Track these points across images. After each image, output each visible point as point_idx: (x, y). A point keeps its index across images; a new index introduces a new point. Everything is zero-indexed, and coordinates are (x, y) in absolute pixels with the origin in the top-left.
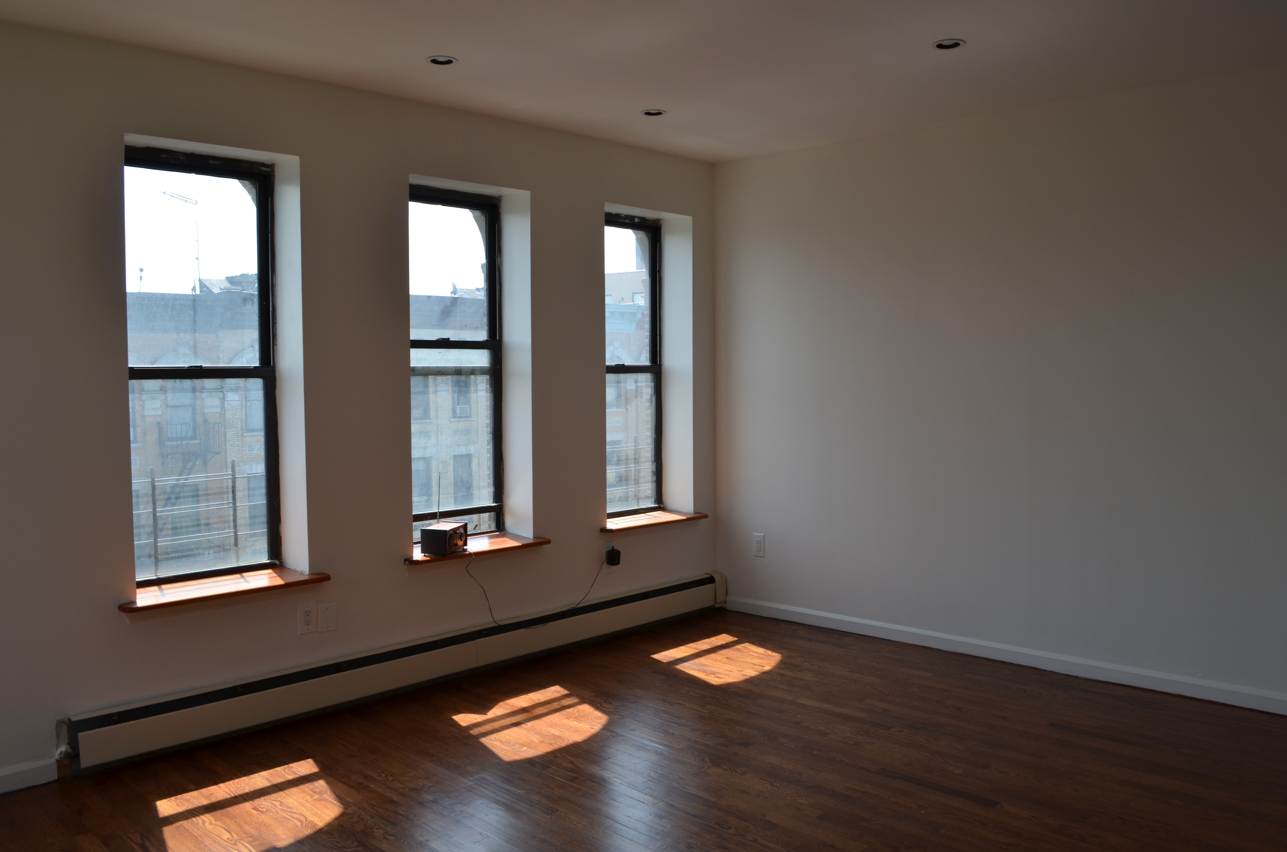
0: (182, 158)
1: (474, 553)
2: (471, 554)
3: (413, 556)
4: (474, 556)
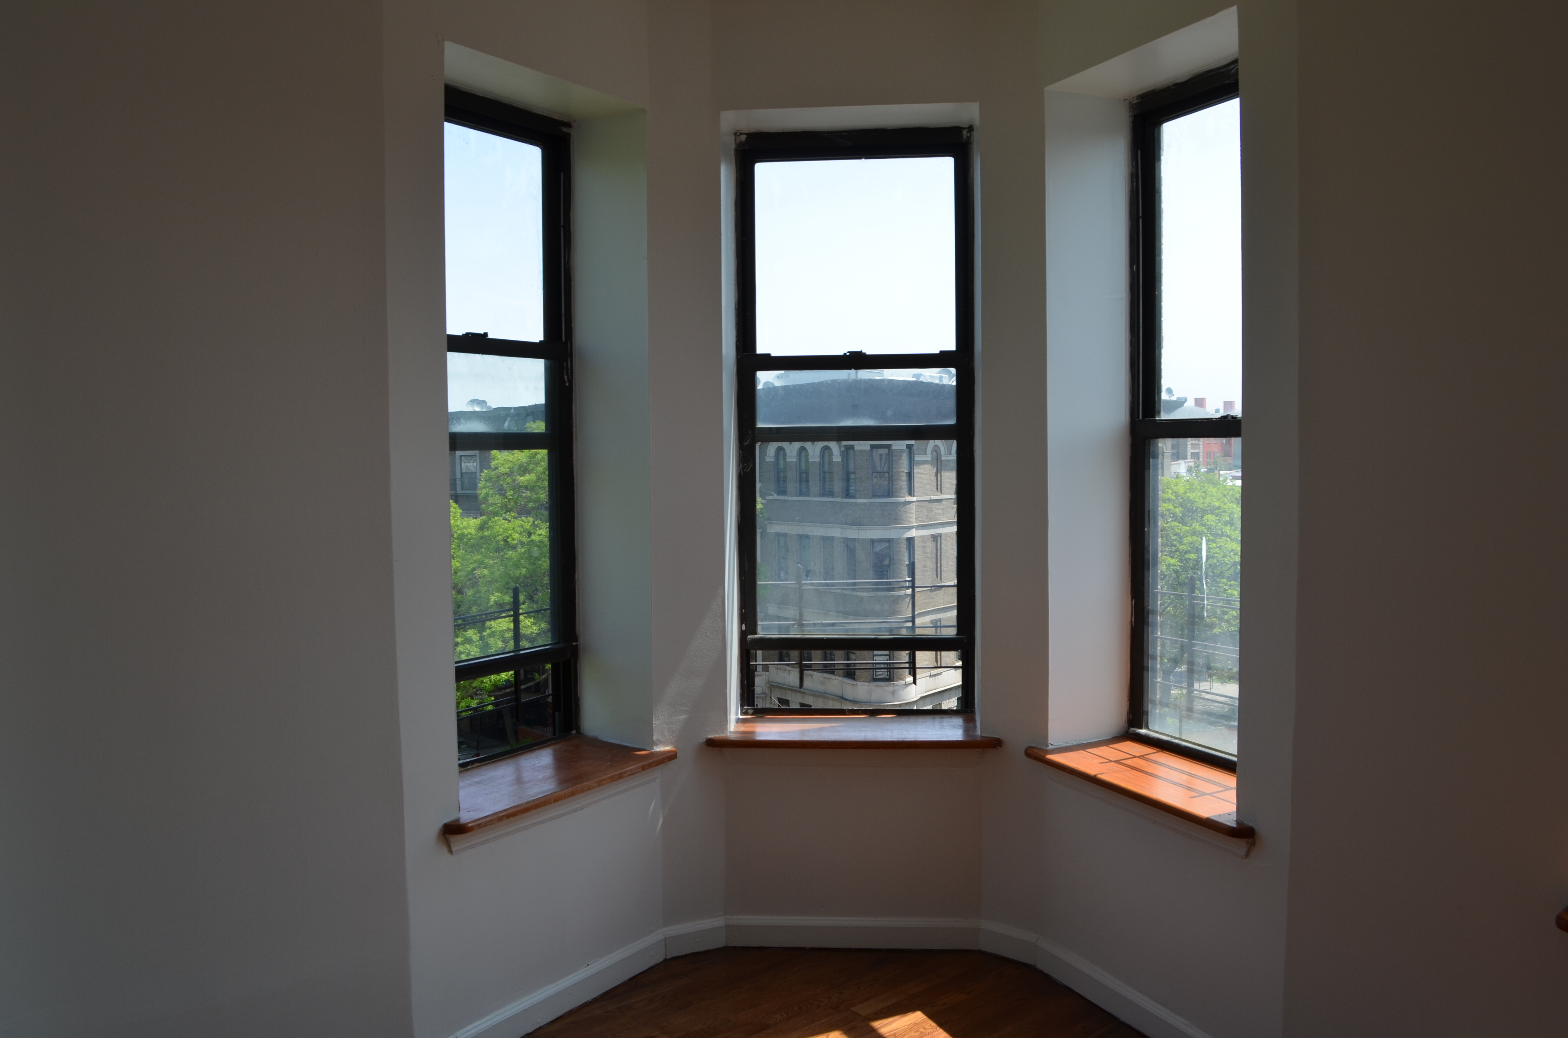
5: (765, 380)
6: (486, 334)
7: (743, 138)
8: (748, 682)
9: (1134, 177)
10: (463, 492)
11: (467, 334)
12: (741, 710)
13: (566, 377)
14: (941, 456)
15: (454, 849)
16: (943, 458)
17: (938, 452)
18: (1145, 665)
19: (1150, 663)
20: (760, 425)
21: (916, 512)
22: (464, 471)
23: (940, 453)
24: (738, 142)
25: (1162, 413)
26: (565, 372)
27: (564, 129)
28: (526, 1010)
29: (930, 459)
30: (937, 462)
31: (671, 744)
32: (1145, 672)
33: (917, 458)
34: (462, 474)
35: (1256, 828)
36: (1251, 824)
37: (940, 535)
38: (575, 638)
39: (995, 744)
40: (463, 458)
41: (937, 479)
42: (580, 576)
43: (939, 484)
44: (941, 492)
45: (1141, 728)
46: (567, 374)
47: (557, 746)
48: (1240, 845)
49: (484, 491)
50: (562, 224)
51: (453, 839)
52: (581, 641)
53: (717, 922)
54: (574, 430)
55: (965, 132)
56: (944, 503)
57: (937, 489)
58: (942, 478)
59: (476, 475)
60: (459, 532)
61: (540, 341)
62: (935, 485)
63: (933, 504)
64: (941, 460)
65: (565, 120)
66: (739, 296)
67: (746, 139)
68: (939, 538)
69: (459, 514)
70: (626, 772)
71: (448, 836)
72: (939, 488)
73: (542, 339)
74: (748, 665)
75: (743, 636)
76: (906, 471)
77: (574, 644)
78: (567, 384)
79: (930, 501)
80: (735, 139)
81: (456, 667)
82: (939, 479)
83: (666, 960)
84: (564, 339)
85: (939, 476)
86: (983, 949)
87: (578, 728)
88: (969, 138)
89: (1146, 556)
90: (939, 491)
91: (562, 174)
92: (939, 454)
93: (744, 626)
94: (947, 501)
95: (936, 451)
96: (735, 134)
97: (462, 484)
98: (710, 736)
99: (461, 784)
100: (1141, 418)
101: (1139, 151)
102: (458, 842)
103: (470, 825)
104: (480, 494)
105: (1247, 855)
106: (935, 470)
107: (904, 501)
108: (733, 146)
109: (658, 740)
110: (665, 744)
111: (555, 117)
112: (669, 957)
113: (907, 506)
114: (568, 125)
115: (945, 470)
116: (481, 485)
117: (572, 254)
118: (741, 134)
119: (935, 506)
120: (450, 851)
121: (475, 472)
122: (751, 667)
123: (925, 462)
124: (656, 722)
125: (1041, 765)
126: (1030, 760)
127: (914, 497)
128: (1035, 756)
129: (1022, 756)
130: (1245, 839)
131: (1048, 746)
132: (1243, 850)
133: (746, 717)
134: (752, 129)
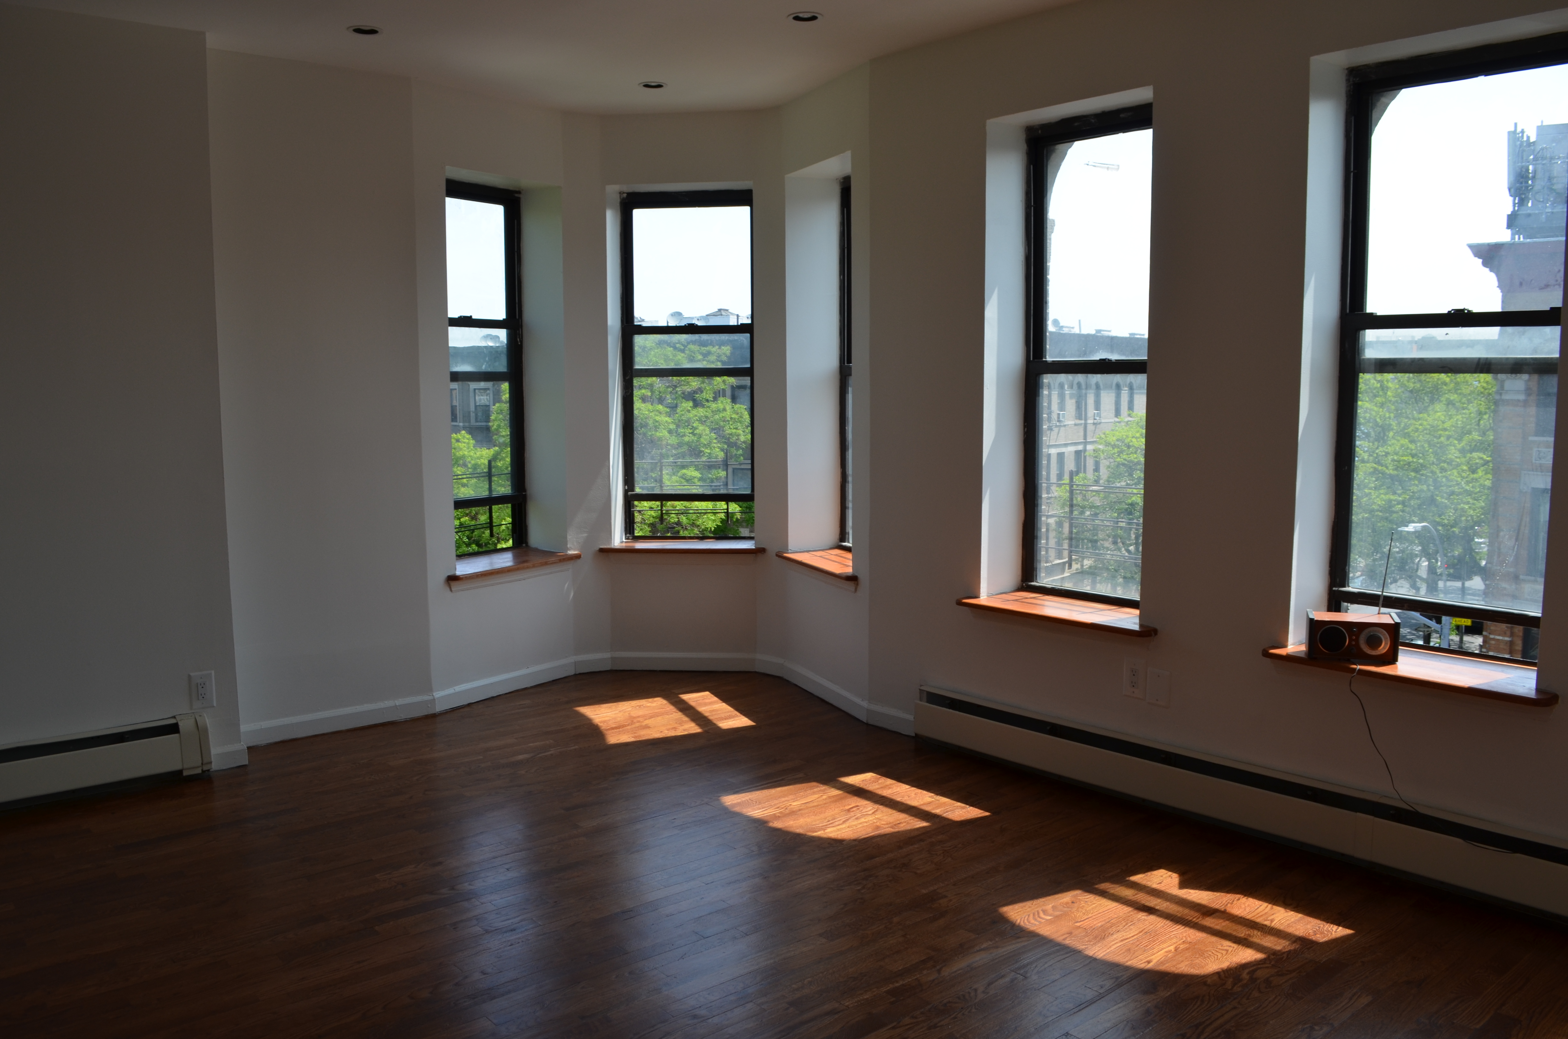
0: (1093, 121)
1: (1360, 670)
2: (1355, 669)
3: (1284, 646)
4: (1357, 674)
5: (639, 340)
6: (471, 316)
7: (625, 195)
8: (630, 520)
9: (842, 224)
10: (477, 424)
11: (461, 316)
12: (625, 537)
13: (518, 339)
15: (453, 589)
18: (847, 506)
20: (635, 367)
22: (478, 404)
24: (622, 198)
26: (518, 336)
27: (517, 195)
28: (492, 683)
31: (578, 550)
32: (847, 510)
34: (476, 406)
35: (859, 576)
36: (857, 575)
38: (525, 490)
39: (762, 551)
40: (477, 391)
42: (527, 454)
45: (845, 542)
46: (519, 338)
47: (514, 551)
48: (850, 585)
49: (496, 423)
50: (516, 250)
51: (453, 583)
52: (528, 493)
53: (607, 655)
54: (524, 370)
55: (752, 192)
59: (489, 408)
60: (473, 462)
61: (504, 319)
65: (517, 190)
66: (623, 290)
67: (627, 197)
69: (472, 445)
70: (549, 561)
71: (449, 581)
73: (505, 317)
74: (630, 511)
75: (626, 493)
77: (524, 493)
78: (519, 343)
80: (620, 196)
81: (454, 501)
83: (575, 675)
84: (517, 317)
86: (757, 671)
87: (527, 543)
89: (846, 443)
91: (516, 221)
93: (626, 487)
96: (620, 193)
97: (476, 415)
98: (601, 547)
99: (457, 563)
100: (846, 363)
101: (845, 209)
102: (455, 585)
103: (461, 577)
104: (493, 426)
105: (855, 591)
108: (619, 200)
109: (571, 547)
110: (575, 550)
111: (511, 189)
112: (577, 673)
114: (519, 192)
116: (492, 418)
117: (522, 268)
118: (624, 193)
120: (451, 590)
121: (488, 404)
122: (632, 512)
124: (569, 537)
125: (783, 560)
126: (774, 558)
128: (780, 556)
129: (775, 555)
130: (853, 582)
131: (788, 550)
132: (853, 589)
133: (628, 539)
134: (630, 190)
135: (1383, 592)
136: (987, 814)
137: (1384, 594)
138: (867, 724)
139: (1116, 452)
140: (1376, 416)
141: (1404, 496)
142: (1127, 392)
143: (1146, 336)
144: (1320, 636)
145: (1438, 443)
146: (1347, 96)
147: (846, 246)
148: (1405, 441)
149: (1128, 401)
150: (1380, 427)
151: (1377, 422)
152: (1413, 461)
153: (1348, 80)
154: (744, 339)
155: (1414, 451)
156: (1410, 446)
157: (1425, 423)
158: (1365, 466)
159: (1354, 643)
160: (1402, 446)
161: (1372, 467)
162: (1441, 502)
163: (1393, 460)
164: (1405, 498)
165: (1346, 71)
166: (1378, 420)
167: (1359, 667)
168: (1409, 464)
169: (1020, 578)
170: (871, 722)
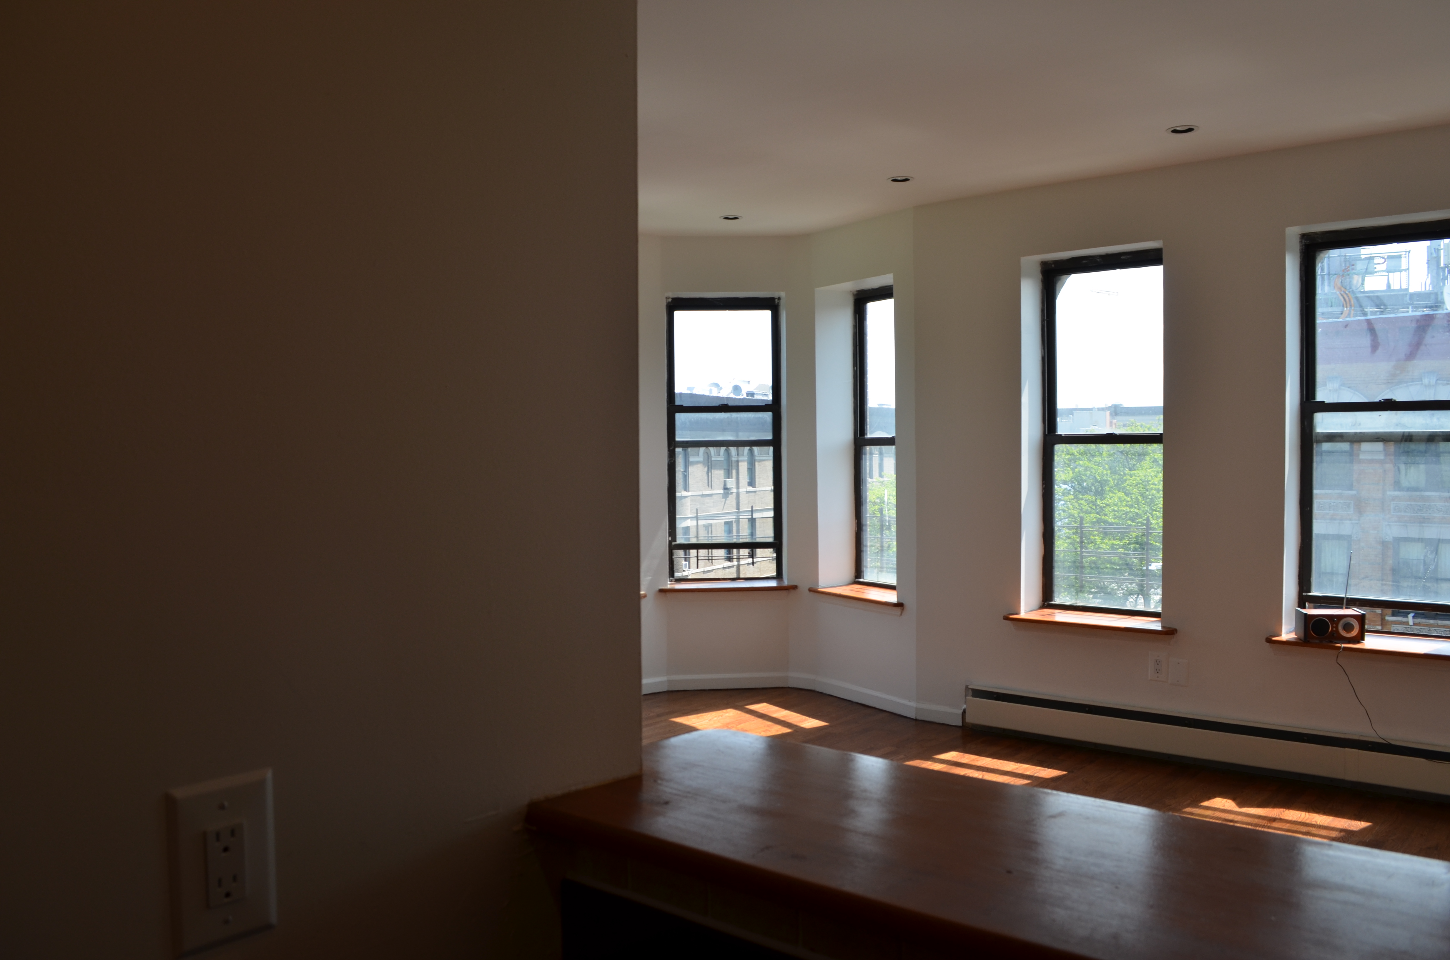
0: (1099, 260)
1: (1344, 647)
2: (1340, 647)
3: (1280, 635)
4: (1343, 650)
5: (680, 417)
7: (670, 300)
8: (672, 566)
12: (669, 579)
14: (711, 457)
16: (713, 459)
17: (709, 454)
18: (862, 549)
19: (864, 549)
20: (677, 439)
21: (691, 505)
23: (711, 454)
24: (667, 302)
25: (868, 434)
29: (701, 459)
30: (708, 462)
31: (645, 591)
32: (862, 553)
33: (691, 459)
35: (904, 603)
36: (902, 602)
37: (711, 525)
39: (794, 587)
41: (708, 477)
43: (710, 481)
44: (712, 488)
45: (860, 578)
48: (898, 610)
53: (664, 678)
55: (776, 300)
56: (714, 497)
57: (708, 485)
58: (712, 476)
62: (707, 482)
63: (705, 498)
64: (711, 461)
66: (668, 376)
67: (672, 301)
68: (710, 528)
72: (710, 484)
74: (672, 558)
75: (670, 543)
76: (682, 470)
79: (703, 496)
80: (667, 300)
82: (710, 477)
85: (710, 474)
86: (790, 686)
88: (778, 303)
89: (862, 499)
90: (710, 487)
92: (709, 456)
93: (670, 538)
94: (716, 495)
95: (707, 453)
96: (666, 298)
98: (659, 588)
100: (859, 436)
101: (857, 314)
105: (901, 615)
106: (706, 469)
107: (680, 495)
108: (665, 304)
113: (683, 500)
115: (715, 469)
118: (669, 298)
119: (707, 499)
123: (698, 462)
125: (816, 594)
126: (811, 593)
127: (689, 492)
128: (814, 591)
129: (808, 591)
130: (900, 608)
131: (818, 586)
132: (899, 613)
133: (671, 581)
134: (675, 296)
135: (1346, 595)
136: (1065, 773)
137: (1347, 596)
138: (916, 720)
139: (877, 508)
140: (1095, 473)
141: (1124, 541)
142: (878, 455)
143: (893, 405)
144: (1312, 626)
145: (1150, 495)
146: (1300, 253)
147: (858, 344)
148: (1121, 494)
149: (879, 463)
150: (1099, 482)
151: (1096, 478)
152: (1130, 511)
153: (1301, 242)
154: (767, 417)
155: (1130, 503)
156: (1126, 498)
157: (1138, 478)
158: (1089, 516)
159: (1334, 629)
160: (1120, 498)
161: (1095, 518)
162: (1155, 545)
163: (1114, 511)
164: (1126, 543)
165: (1300, 236)
166: (1097, 477)
167: (1343, 645)
168: (1126, 513)
169: (1041, 599)
170: (919, 718)
